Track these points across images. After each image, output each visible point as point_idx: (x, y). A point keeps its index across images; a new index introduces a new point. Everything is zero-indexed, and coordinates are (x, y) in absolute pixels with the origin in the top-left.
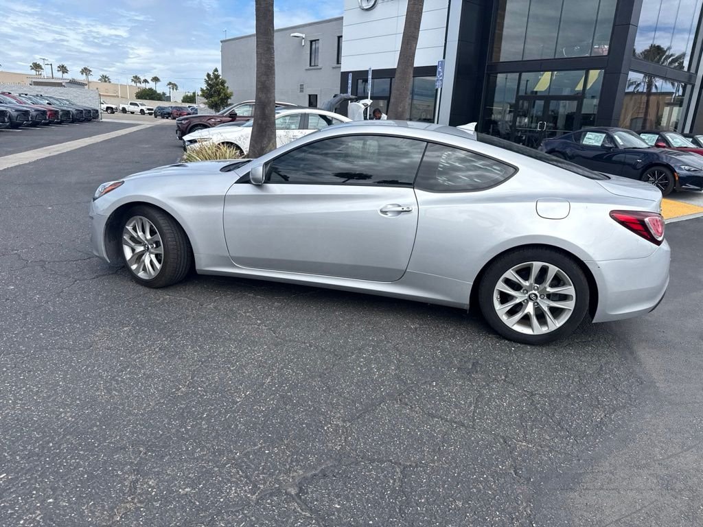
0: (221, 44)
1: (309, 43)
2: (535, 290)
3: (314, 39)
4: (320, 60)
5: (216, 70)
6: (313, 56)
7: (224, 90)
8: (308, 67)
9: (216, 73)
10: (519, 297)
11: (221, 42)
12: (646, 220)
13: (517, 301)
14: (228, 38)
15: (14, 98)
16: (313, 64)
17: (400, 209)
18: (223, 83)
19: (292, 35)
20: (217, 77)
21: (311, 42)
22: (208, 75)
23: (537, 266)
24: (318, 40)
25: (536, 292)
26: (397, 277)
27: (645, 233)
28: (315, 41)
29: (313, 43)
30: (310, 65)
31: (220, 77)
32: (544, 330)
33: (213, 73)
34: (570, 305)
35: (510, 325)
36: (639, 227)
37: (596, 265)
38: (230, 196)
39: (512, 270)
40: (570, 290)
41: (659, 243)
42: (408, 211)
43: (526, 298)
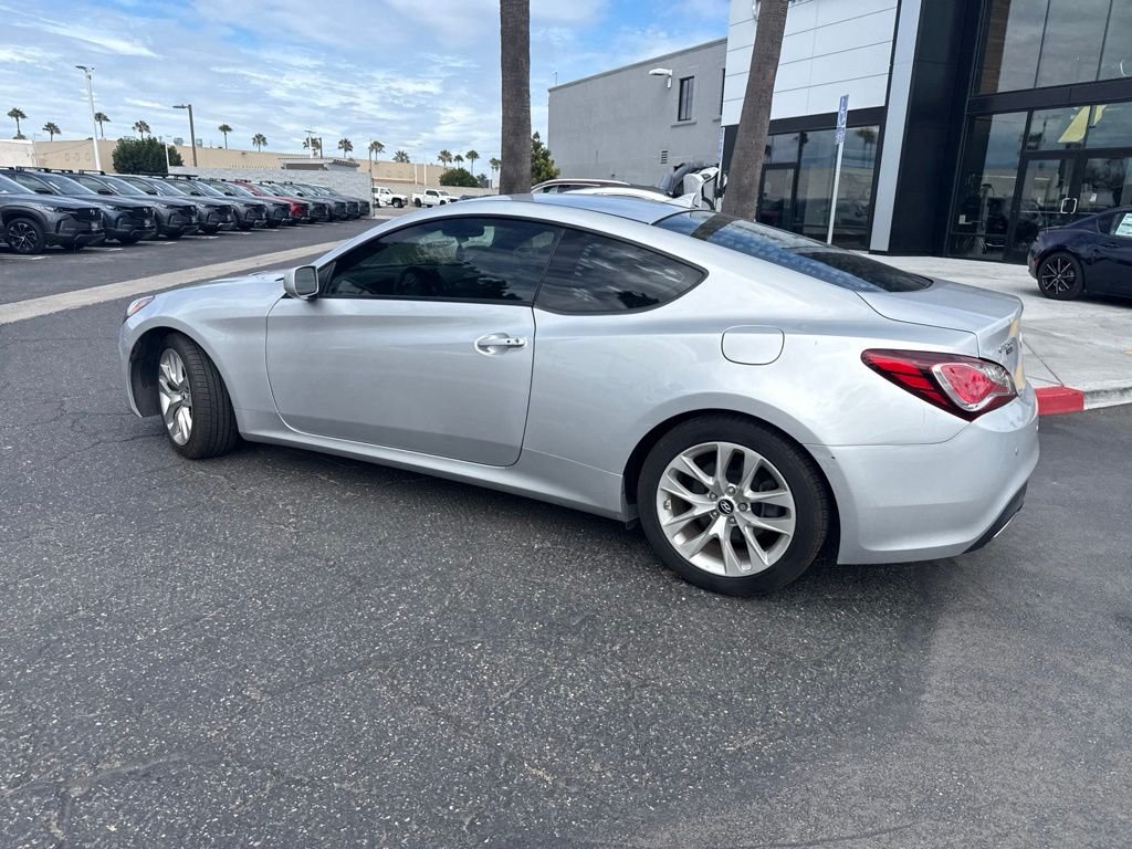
0: (548, 94)
1: (678, 84)
2: (730, 494)
3: (685, 76)
4: (694, 109)
5: (536, 135)
6: (684, 106)
7: (546, 166)
8: (676, 122)
9: (536, 140)
10: (702, 505)
11: (550, 91)
12: (936, 369)
13: (697, 512)
14: (559, 84)
15: (251, 188)
16: (683, 117)
17: (505, 341)
18: (546, 155)
19: (652, 72)
20: (537, 145)
21: (682, 81)
23: (724, 449)
24: (693, 77)
25: (730, 499)
26: (511, 459)
27: (935, 395)
28: (687, 79)
29: (686, 82)
30: (679, 119)
31: (543, 146)
32: (745, 570)
33: (532, 140)
34: (787, 527)
35: (685, 555)
36: (923, 384)
37: (828, 452)
38: (275, 318)
39: (684, 455)
40: (785, 498)
41: (971, 417)
42: (519, 346)
43: (715, 508)
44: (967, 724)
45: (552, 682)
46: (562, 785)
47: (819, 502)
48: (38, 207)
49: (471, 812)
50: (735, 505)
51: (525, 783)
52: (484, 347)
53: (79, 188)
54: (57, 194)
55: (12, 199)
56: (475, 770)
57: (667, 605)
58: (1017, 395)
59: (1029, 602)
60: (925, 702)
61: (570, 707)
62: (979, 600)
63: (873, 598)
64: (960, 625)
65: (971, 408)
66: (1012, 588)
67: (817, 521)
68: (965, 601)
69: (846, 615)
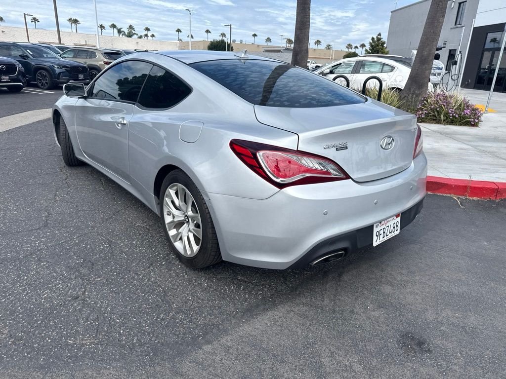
0: (391, 14)
1: (457, 5)
4: (464, 19)
5: (380, 35)
6: (459, 16)
7: (382, 49)
8: (453, 26)
9: (379, 37)
10: (177, 216)
11: (391, 12)
12: (259, 155)
13: (175, 219)
14: (397, 9)
16: (458, 23)
18: (383, 44)
20: (379, 39)
21: (460, 4)
22: (373, 39)
23: (180, 187)
24: (466, 1)
27: (259, 170)
28: (463, 2)
29: (462, 4)
30: (456, 24)
31: (382, 40)
33: (377, 37)
34: (200, 235)
35: (172, 240)
36: (254, 163)
37: (207, 196)
38: (77, 106)
39: (170, 188)
40: (199, 219)
41: (281, 186)
42: (125, 124)
43: (183, 219)
44: (206, 370)
45: (48, 287)
47: (210, 224)
50: (190, 219)
52: (118, 124)
57: (152, 264)
58: (347, 177)
59: (356, 310)
60: (203, 349)
61: (36, 301)
62: (323, 301)
63: (262, 284)
64: (288, 312)
65: (282, 181)
66: (356, 299)
67: (208, 234)
68: (313, 299)
69: (233, 290)
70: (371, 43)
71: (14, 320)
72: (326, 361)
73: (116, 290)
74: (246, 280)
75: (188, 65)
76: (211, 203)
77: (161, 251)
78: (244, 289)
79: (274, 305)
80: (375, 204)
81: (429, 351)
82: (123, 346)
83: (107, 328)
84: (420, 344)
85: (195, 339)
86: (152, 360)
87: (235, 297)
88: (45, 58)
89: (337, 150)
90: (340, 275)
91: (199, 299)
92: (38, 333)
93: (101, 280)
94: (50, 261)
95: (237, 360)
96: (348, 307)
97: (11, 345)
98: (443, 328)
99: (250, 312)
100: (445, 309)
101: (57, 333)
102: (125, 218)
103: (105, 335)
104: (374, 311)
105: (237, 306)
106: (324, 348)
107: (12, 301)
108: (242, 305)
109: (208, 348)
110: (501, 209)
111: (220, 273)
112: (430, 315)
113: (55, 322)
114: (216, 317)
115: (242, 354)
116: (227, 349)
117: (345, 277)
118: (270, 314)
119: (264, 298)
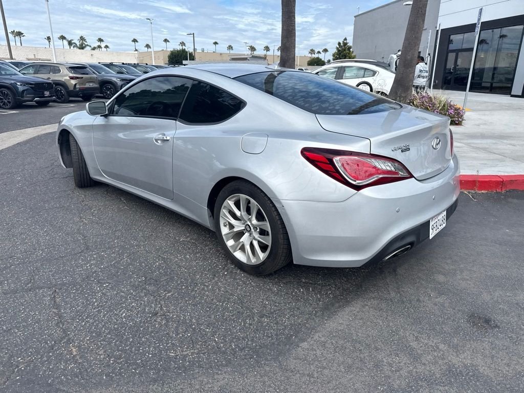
2: (249, 221)
5: (345, 39)
7: (349, 54)
9: (345, 41)
11: (355, 17)
12: (335, 159)
14: (360, 13)
18: (349, 48)
20: (345, 44)
22: (339, 44)
25: (250, 224)
27: (335, 174)
31: (348, 44)
32: (254, 261)
33: (343, 42)
34: (269, 241)
35: (232, 251)
36: (330, 169)
37: (281, 203)
38: (95, 125)
39: (229, 200)
40: (267, 226)
41: (358, 188)
42: (168, 140)
43: (243, 228)
44: (312, 364)
45: (122, 307)
46: (78, 357)
47: (281, 230)
48: (114, 79)
49: (26, 363)
50: (252, 228)
51: (62, 353)
52: (156, 140)
53: (134, 70)
54: (125, 74)
55: (104, 76)
56: (47, 343)
57: (215, 275)
58: (411, 176)
59: (421, 299)
60: (301, 347)
61: (117, 320)
62: (390, 294)
63: (327, 284)
64: (363, 307)
65: (358, 183)
66: (418, 289)
67: (280, 240)
68: (380, 293)
69: (303, 292)
70: (337, 48)
71: (104, 340)
72: (414, 344)
73: (192, 303)
74: (311, 282)
75: (232, 79)
76: (284, 209)
77: (218, 262)
78: (312, 290)
79: (348, 303)
80: (434, 199)
81: (497, 326)
82: (224, 353)
83: (201, 338)
84: (487, 321)
85: (289, 338)
86: (258, 362)
87: (308, 298)
88: (4, 75)
89: (402, 152)
90: (395, 271)
91: (276, 303)
92: (135, 350)
93: (172, 295)
94: (110, 281)
95: (336, 352)
96: (413, 297)
97: (113, 363)
98: (501, 306)
99: (328, 310)
100: (496, 290)
101: (154, 348)
102: (167, 235)
103: (201, 344)
104: (437, 298)
105: (313, 305)
106: (408, 333)
107: (93, 323)
108: (318, 304)
109: (305, 345)
110: (510, 200)
111: (284, 278)
112: (486, 297)
113: (147, 338)
114: (299, 318)
115: (338, 347)
116: (323, 345)
117: (400, 271)
118: (347, 309)
119: (335, 297)
